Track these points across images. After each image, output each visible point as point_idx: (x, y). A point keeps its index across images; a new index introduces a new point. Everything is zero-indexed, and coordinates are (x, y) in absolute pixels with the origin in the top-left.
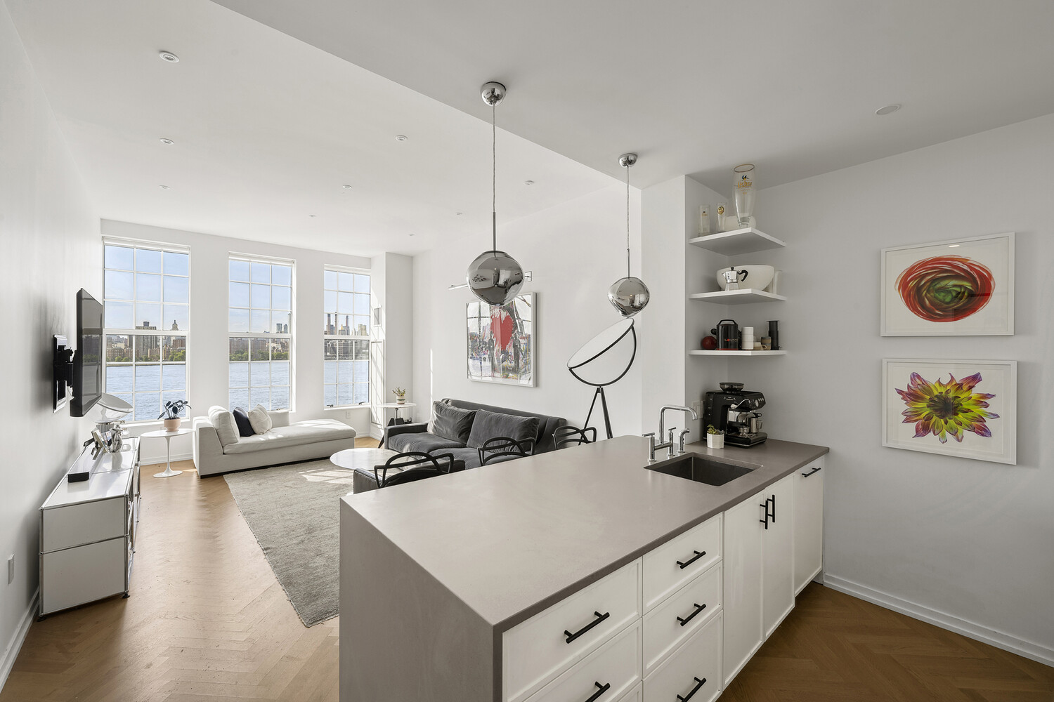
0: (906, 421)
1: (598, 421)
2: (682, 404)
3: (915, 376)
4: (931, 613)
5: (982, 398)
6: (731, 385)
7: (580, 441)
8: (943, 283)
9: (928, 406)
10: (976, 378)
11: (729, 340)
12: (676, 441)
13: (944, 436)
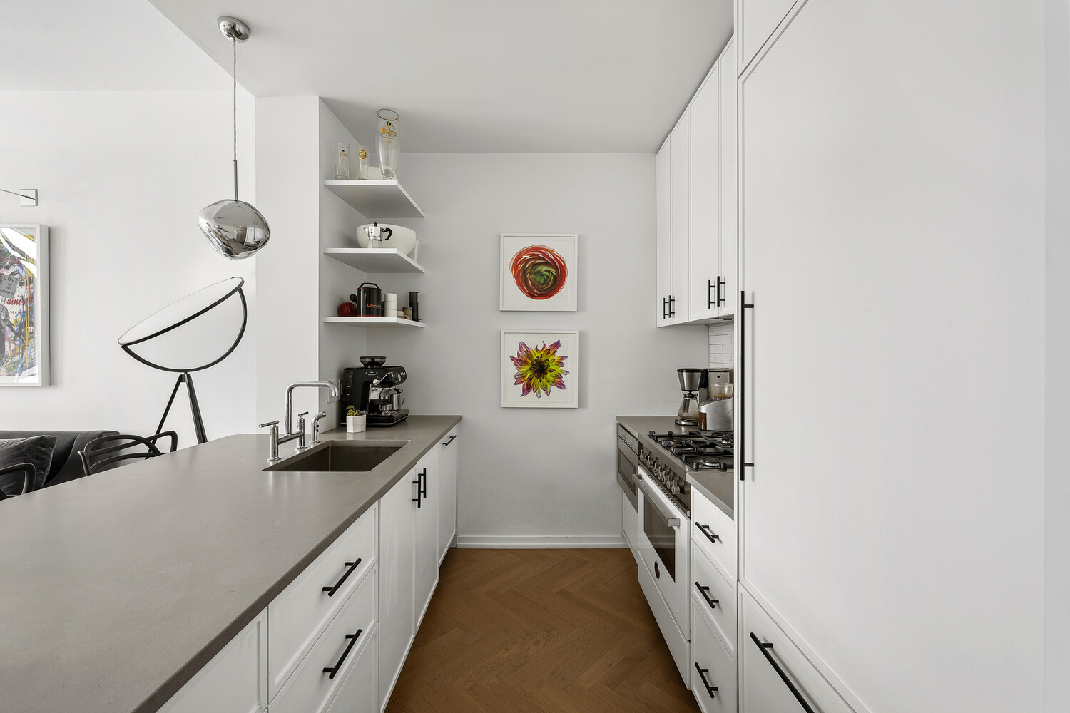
0: (516, 383)
1: (181, 421)
2: (314, 377)
3: (522, 344)
4: (532, 539)
5: (560, 359)
6: (373, 358)
7: (147, 456)
8: (540, 268)
9: (530, 369)
10: (557, 345)
11: (371, 306)
12: (309, 430)
13: (539, 392)
